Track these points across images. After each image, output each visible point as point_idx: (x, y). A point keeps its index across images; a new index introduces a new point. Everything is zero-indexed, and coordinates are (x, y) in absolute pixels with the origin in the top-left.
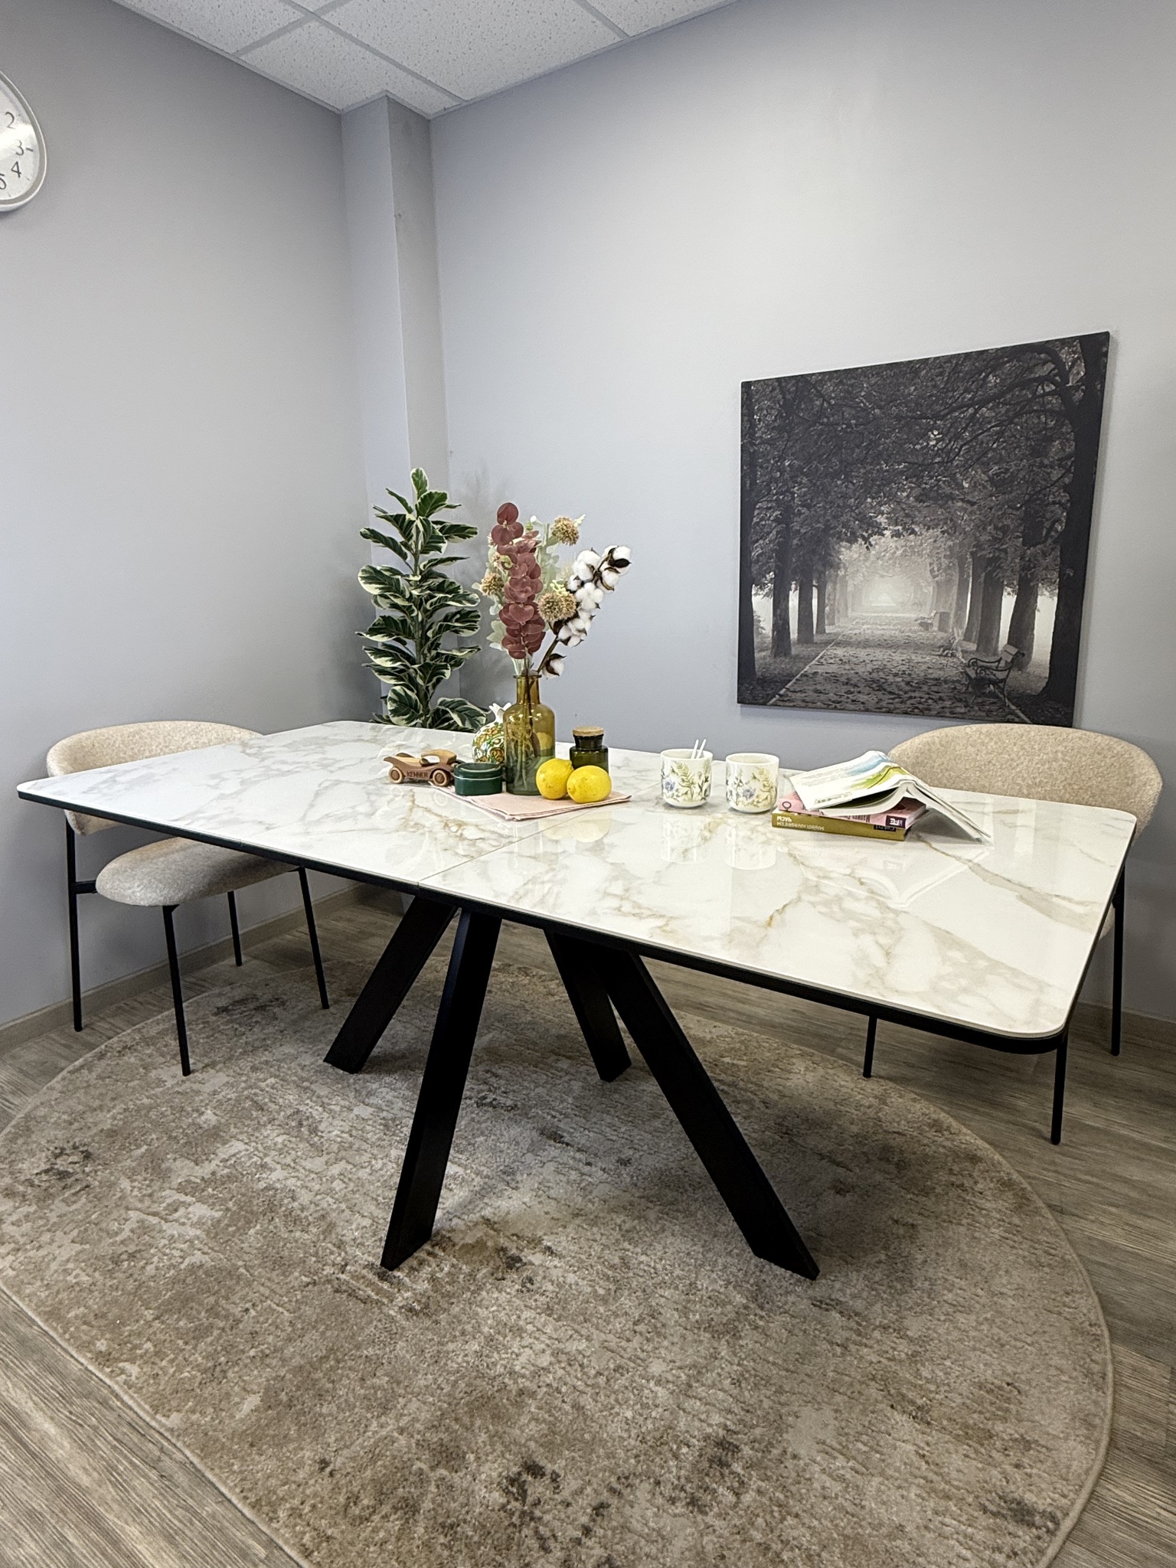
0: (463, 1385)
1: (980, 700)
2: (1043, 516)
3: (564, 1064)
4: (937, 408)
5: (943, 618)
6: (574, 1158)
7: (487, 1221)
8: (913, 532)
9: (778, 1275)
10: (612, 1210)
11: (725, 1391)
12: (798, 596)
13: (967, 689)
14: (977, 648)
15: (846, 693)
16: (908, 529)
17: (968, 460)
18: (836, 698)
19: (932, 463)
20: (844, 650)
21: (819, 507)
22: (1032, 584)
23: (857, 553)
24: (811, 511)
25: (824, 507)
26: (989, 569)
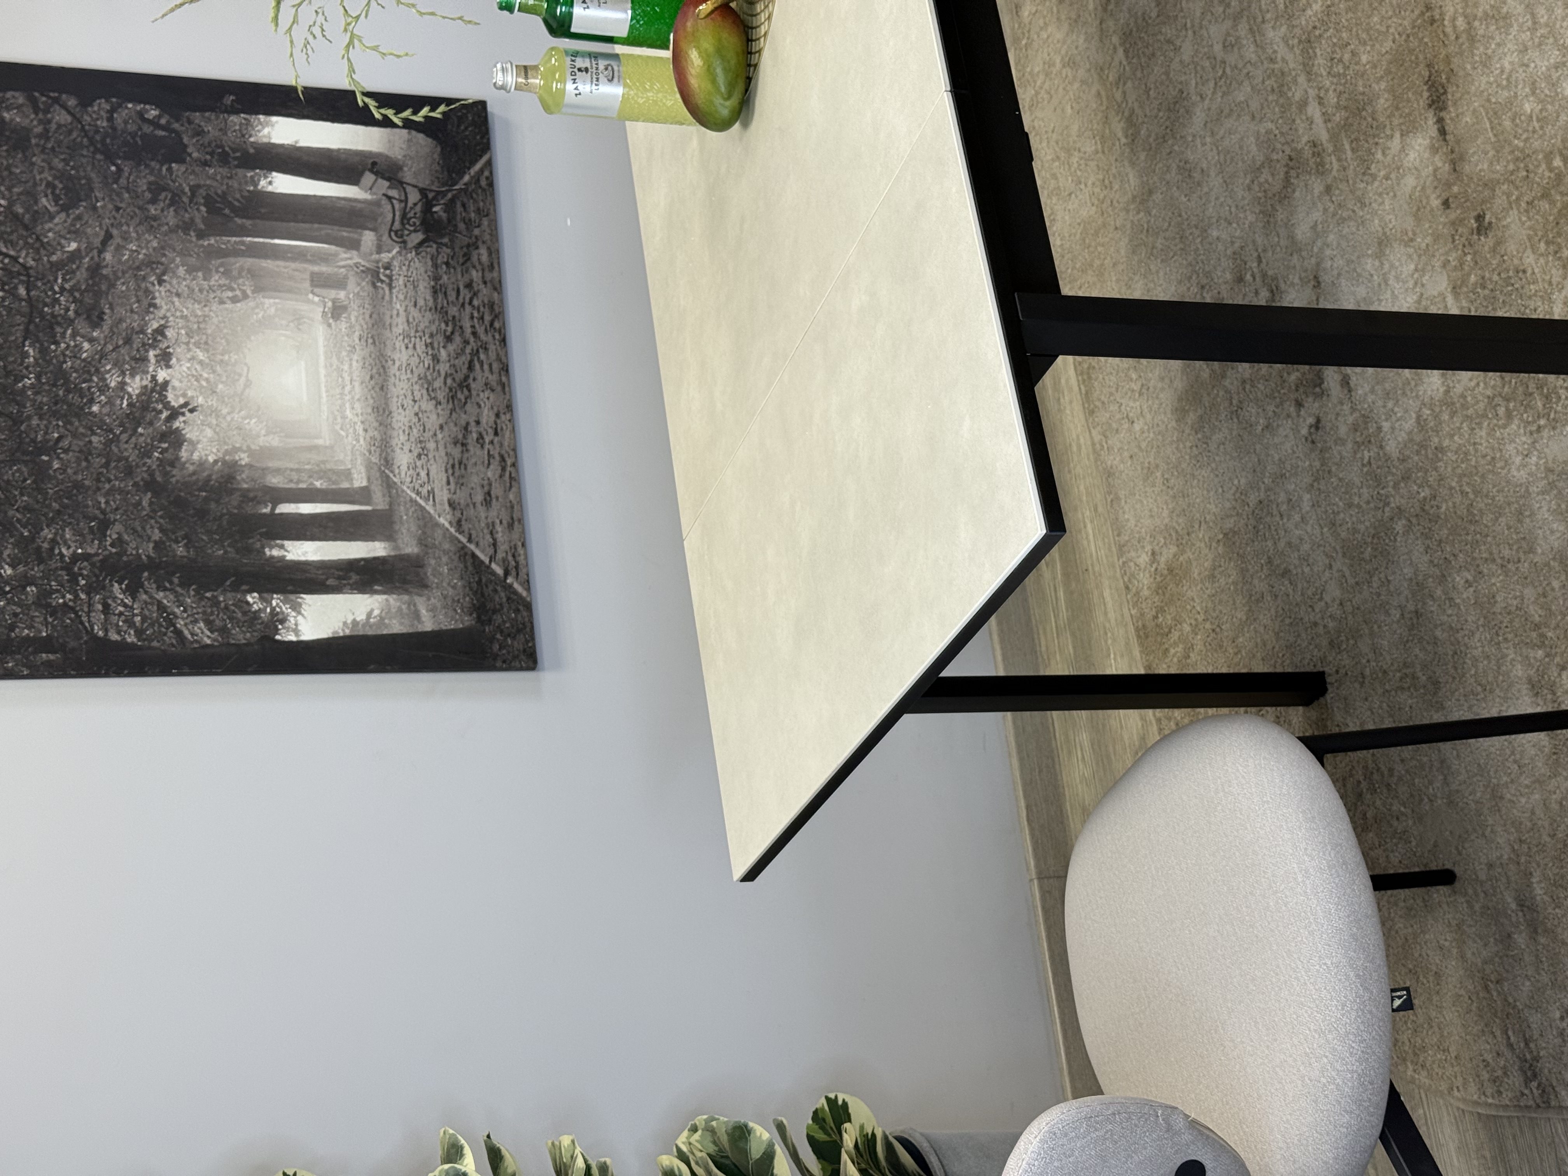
1: (462, 226)
2: (134, 135)
5: (320, 282)
8: (160, 331)
12: (297, 543)
13: (446, 245)
14: (371, 230)
15: (482, 446)
16: (155, 340)
17: (26, 243)
18: (495, 465)
19: (29, 300)
20: (398, 451)
21: (107, 502)
22: (252, 151)
23: (202, 431)
24: (115, 520)
25: (108, 494)
26: (227, 211)
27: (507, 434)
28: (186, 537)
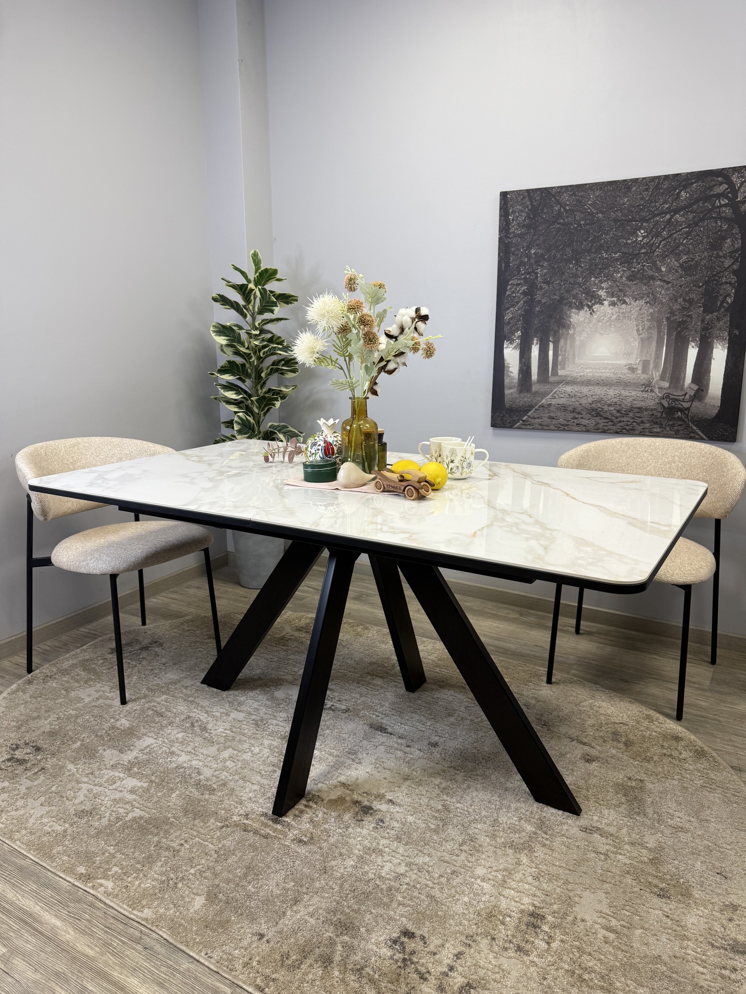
0: (347, 886)
1: (671, 423)
2: (718, 292)
3: (379, 681)
4: (643, 214)
5: (645, 364)
6: (397, 743)
7: (344, 785)
8: (625, 302)
9: (552, 814)
10: (431, 775)
11: (529, 884)
12: (538, 349)
13: (661, 415)
14: (670, 386)
15: (572, 418)
16: (621, 300)
17: (665, 251)
18: (565, 422)
19: (639, 254)
20: (572, 387)
21: (556, 284)
22: (709, 340)
23: (583, 317)
24: (549, 287)
25: (559, 284)
26: (679, 329)
27: (577, 429)
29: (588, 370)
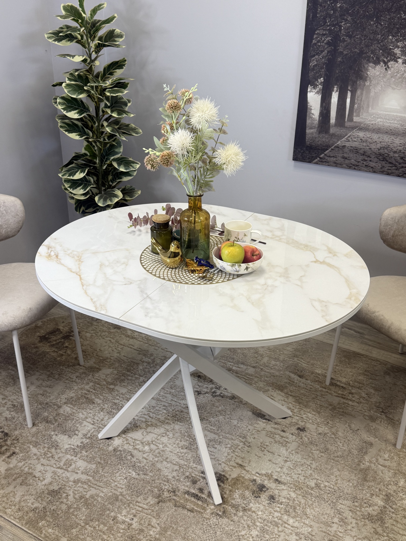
12: (337, 96)
15: (362, 160)
18: (356, 163)
20: (364, 133)
21: (357, 38)
23: (378, 71)
24: (351, 40)
25: (360, 39)
27: (365, 169)
28: (343, 61)
29: (379, 120)
